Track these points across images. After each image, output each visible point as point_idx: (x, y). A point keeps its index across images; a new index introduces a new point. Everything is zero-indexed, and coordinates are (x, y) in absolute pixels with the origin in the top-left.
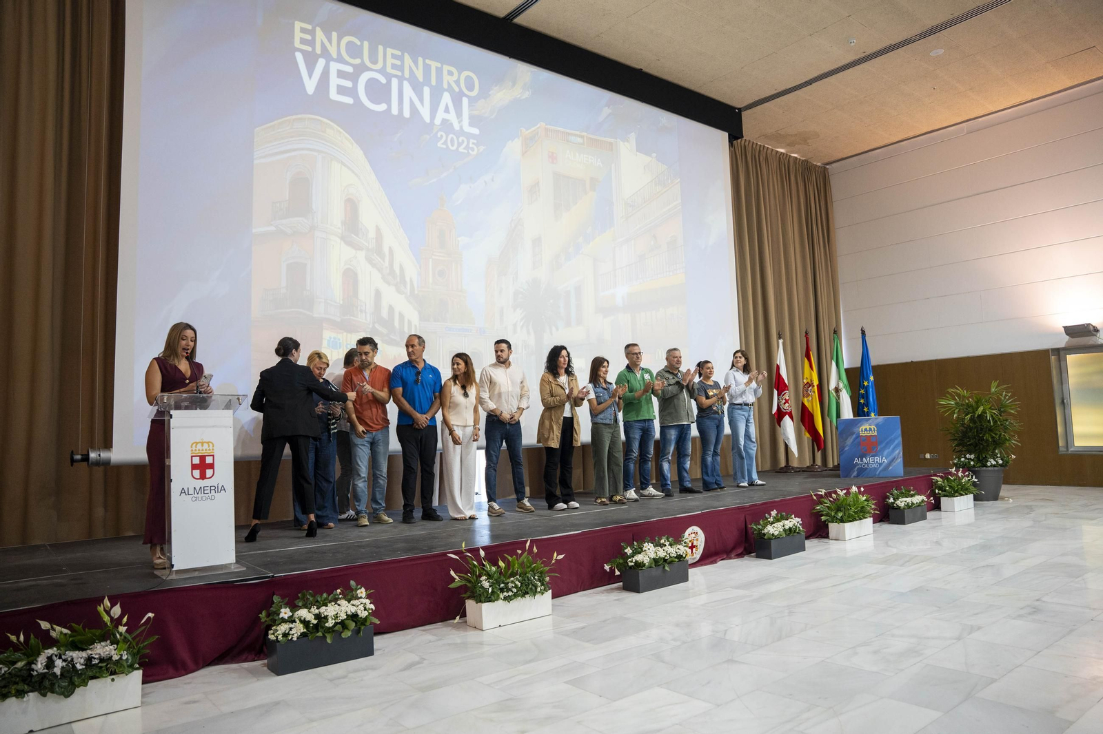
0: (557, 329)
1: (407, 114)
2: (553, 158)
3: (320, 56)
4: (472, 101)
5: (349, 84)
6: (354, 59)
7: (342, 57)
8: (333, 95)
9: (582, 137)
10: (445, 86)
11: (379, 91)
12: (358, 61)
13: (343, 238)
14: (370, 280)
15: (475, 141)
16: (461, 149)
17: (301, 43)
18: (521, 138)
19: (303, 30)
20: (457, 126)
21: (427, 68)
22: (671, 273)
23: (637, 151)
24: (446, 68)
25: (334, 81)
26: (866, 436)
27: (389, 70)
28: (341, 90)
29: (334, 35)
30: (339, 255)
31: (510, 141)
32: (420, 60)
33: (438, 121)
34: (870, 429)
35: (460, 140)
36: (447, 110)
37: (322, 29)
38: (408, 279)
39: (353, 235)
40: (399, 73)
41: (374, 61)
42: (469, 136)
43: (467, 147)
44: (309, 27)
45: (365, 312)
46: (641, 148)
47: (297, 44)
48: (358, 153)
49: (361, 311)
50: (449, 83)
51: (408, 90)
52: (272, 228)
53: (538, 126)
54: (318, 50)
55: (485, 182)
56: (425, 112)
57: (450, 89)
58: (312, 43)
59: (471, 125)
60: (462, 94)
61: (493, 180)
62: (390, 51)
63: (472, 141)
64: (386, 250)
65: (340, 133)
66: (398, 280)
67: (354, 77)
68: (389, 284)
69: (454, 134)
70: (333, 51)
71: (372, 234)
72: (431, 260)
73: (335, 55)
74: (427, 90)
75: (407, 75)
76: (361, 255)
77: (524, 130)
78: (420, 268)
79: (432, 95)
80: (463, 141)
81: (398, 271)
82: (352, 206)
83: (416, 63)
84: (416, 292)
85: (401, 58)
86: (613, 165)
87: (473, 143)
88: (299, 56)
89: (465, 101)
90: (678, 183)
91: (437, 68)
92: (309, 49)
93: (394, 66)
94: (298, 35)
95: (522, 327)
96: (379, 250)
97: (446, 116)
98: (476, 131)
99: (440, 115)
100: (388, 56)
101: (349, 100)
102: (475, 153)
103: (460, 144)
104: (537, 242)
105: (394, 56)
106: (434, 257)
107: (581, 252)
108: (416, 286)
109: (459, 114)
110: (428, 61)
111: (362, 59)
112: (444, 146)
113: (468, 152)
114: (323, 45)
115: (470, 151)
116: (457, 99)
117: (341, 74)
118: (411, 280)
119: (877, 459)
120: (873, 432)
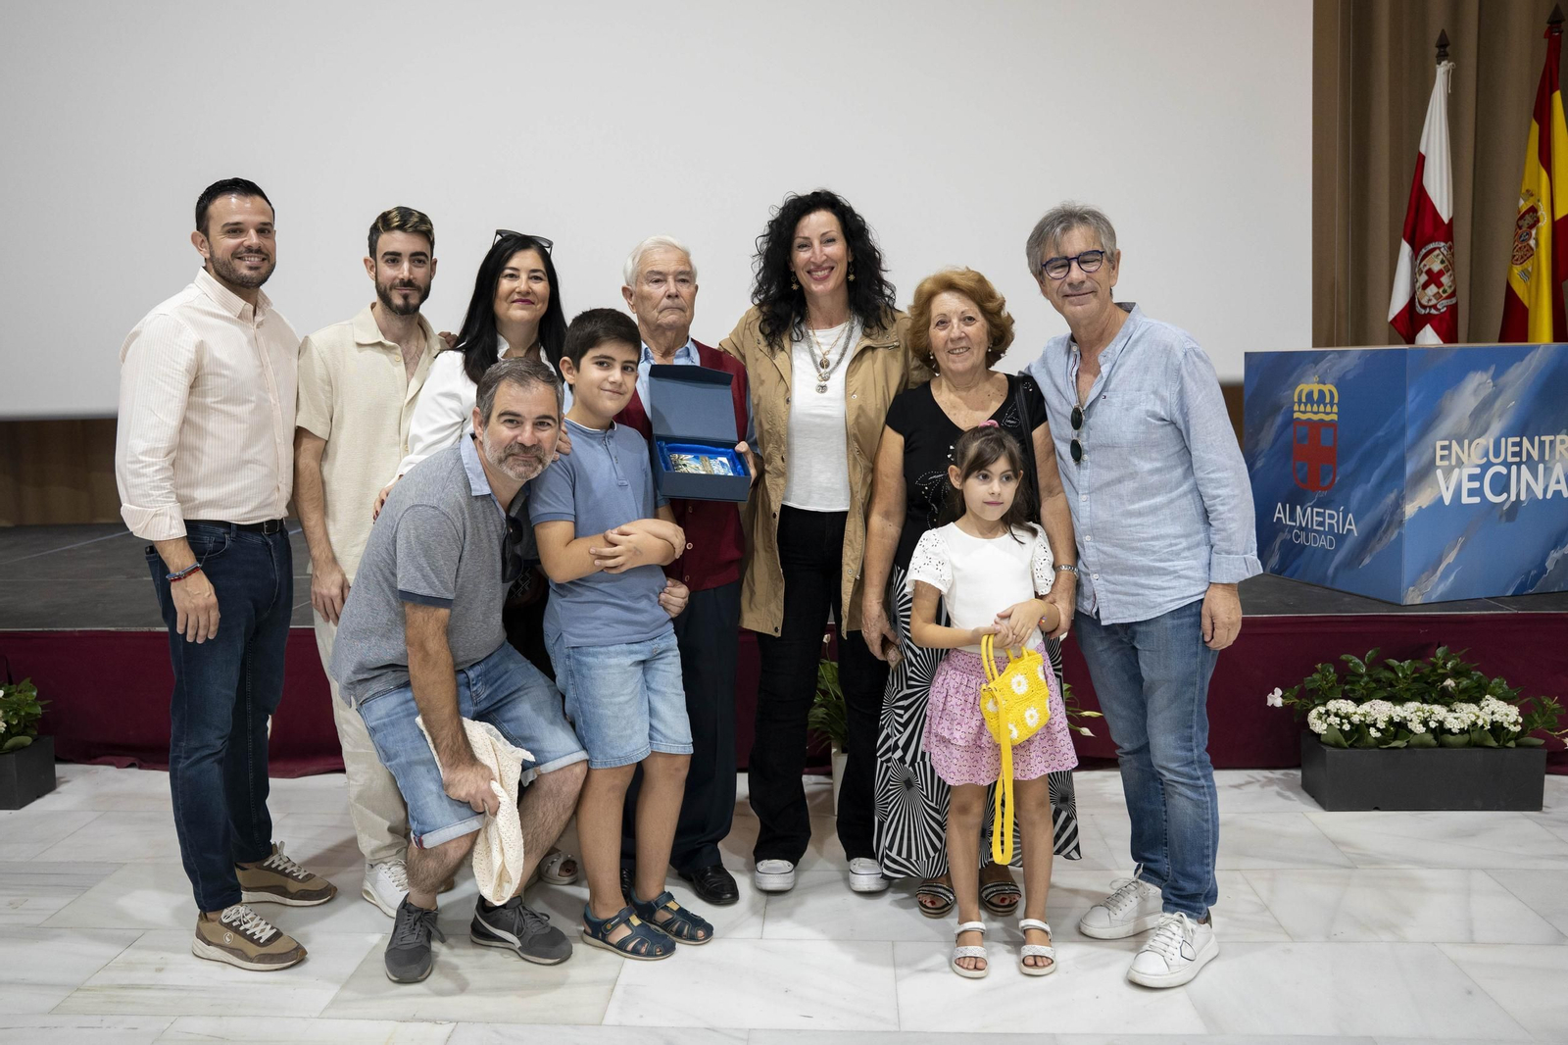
26: (1309, 422)
34: (1321, 393)
119: (1331, 517)
120: (1328, 409)
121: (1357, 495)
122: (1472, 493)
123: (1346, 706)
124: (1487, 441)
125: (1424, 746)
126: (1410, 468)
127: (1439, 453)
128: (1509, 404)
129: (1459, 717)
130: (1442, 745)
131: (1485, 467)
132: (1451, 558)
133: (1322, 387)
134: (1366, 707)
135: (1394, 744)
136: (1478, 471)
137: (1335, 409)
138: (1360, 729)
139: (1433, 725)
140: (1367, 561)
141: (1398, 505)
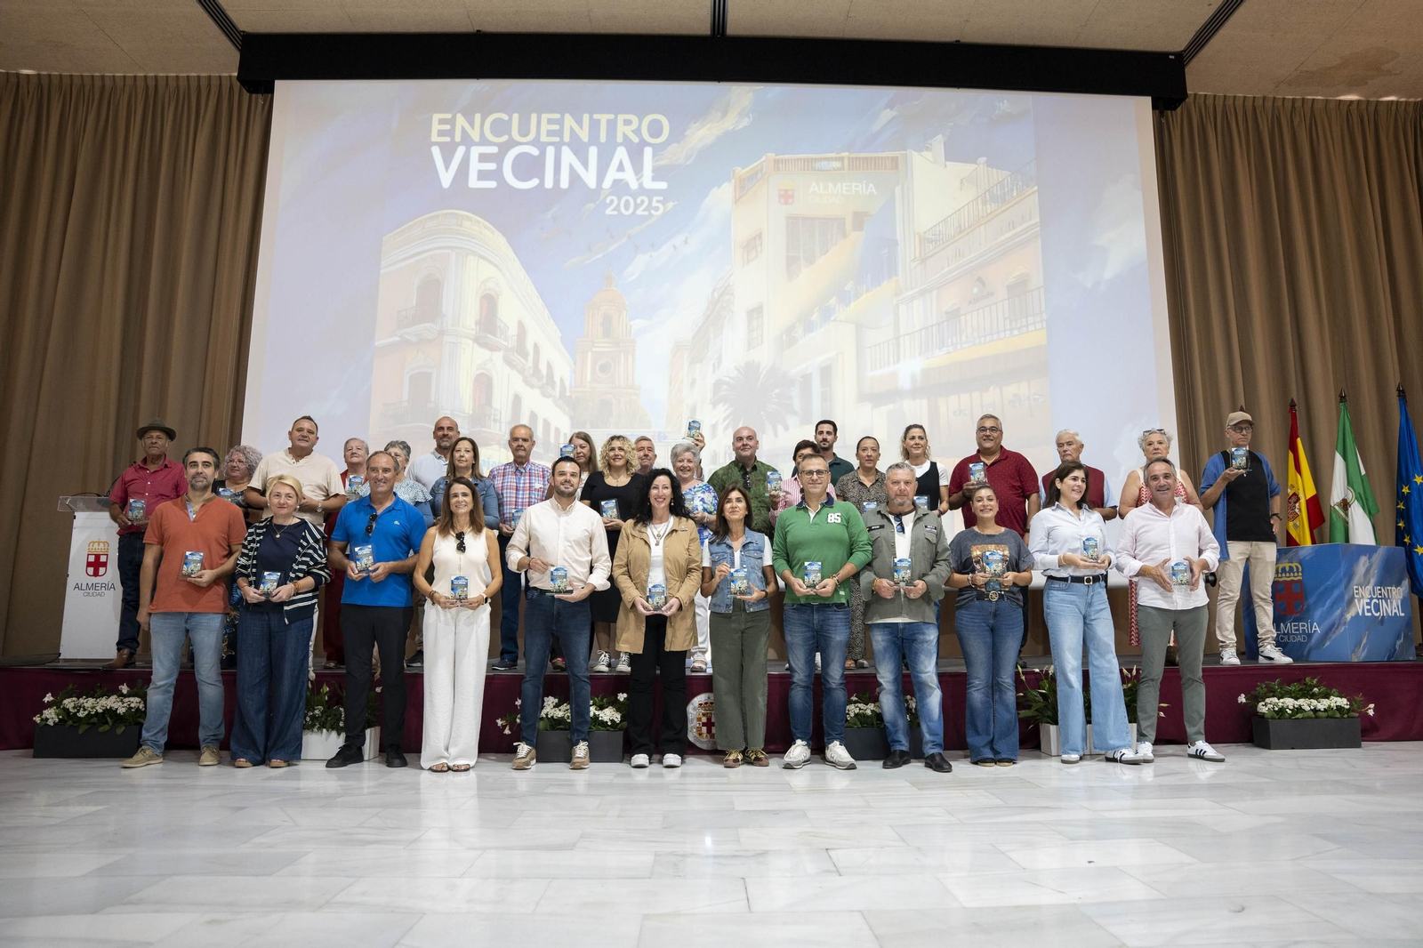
0: (786, 428)
1: (564, 184)
2: (787, 197)
3: (459, 144)
4: (657, 149)
5: (492, 166)
6: (500, 136)
7: (487, 139)
8: (474, 182)
9: (842, 159)
10: (620, 139)
11: (531, 166)
12: (505, 138)
13: (477, 340)
14: (508, 385)
15: (662, 198)
16: (639, 212)
17: (438, 136)
18: (733, 181)
19: (442, 122)
20: (634, 185)
21: (595, 125)
22: (1015, 332)
23: (946, 160)
24: (621, 118)
25: (475, 166)
26: (1285, 582)
27: (544, 138)
28: (483, 175)
29: (478, 117)
30: (472, 358)
31: (716, 188)
32: (586, 117)
33: (607, 184)
34: (1291, 568)
35: (639, 201)
36: (621, 168)
37: (463, 115)
38: (557, 379)
39: (489, 335)
40: (557, 139)
41: (524, 132)
42: (652, 194)
43: (649, 208)
44: (449, 116)
45: (500, 422)
46: (954, 154)
47: (435, 138)
48: (500, 241)
49: (495, 421)
50: (625, 136)
51: (568, 156)
52: (397, 339)
53: (762, 160)
54: (458, 138)
55: (674, 246)
56: (590, 179)
57: (627, 142)
58: (451, 133)
59: (654, 179)
60: (644, 143)
61: (686, 242)
62: (545, 117)
63: (655, 199)
64: (530, 347)
65: (479, 222)
66: (545, 381)
67: (498, 158)
68: (532, 386)
69: (630, 195)
70: (475, 136)
71: (513, 331)
72: (590, 353)
73: (476, 138)
74: (593, 152)
75: (567, 138)
76: (498, 356)
77: (738, 169)
78: (575, 364)
79: (599, 155)
80: (643, 202)
81: (544, 370)
82: (489, 303)
83: (580, 123)
84: (568, 394)
85: (561, 122)
86: (898, 190)
87: (658, 201)
88: (436, 151)
89: (648, 151)
90: (1034, 192)
91: (608, 121)
92: (448, 139)
93: (550, 133)
94: (436, 127)
95: (726, 428)
96: (521, 349)
97: (620, 176)
98: (663, 185)
99: (612, 175)
100: (543, 124)
101: (492, 184)
102: (660, 212)
103: (637, 206)
104: (756, 313)
105: (550, 121)
106: (594, 349)
107: (832, 318)
108: (567, 384)
109: (638, 169)
110: (596, 116)
111: (510, 135)
112: (616, 213)
113: (650, 214)
114: (464, 131)
115: (652, 212)
116: (636, 153)
117: (483, 158)
118: (562, 380)
119: (1303, 626)
120: (1296, 574)
121: (1318, 613)
122: (1369, 611)
123: (1275, 700)
124: (1370, 587)
125: (1309, 718)
126: (1346, 598)
127: (1355, 591)
128: (1375, 571)
129: (1322, 704)
130: (1316, 717)
131: (1371, 599)
132: (1364, 641)
133: (1290, 564)
134: (1282, 700)
135: (1297, 716)
136: (1368, 601)
137: (1300, 574)
138: (1282, 710)
139: (1312, 708)
140: (1328, 644)
141: (1342, 615)
